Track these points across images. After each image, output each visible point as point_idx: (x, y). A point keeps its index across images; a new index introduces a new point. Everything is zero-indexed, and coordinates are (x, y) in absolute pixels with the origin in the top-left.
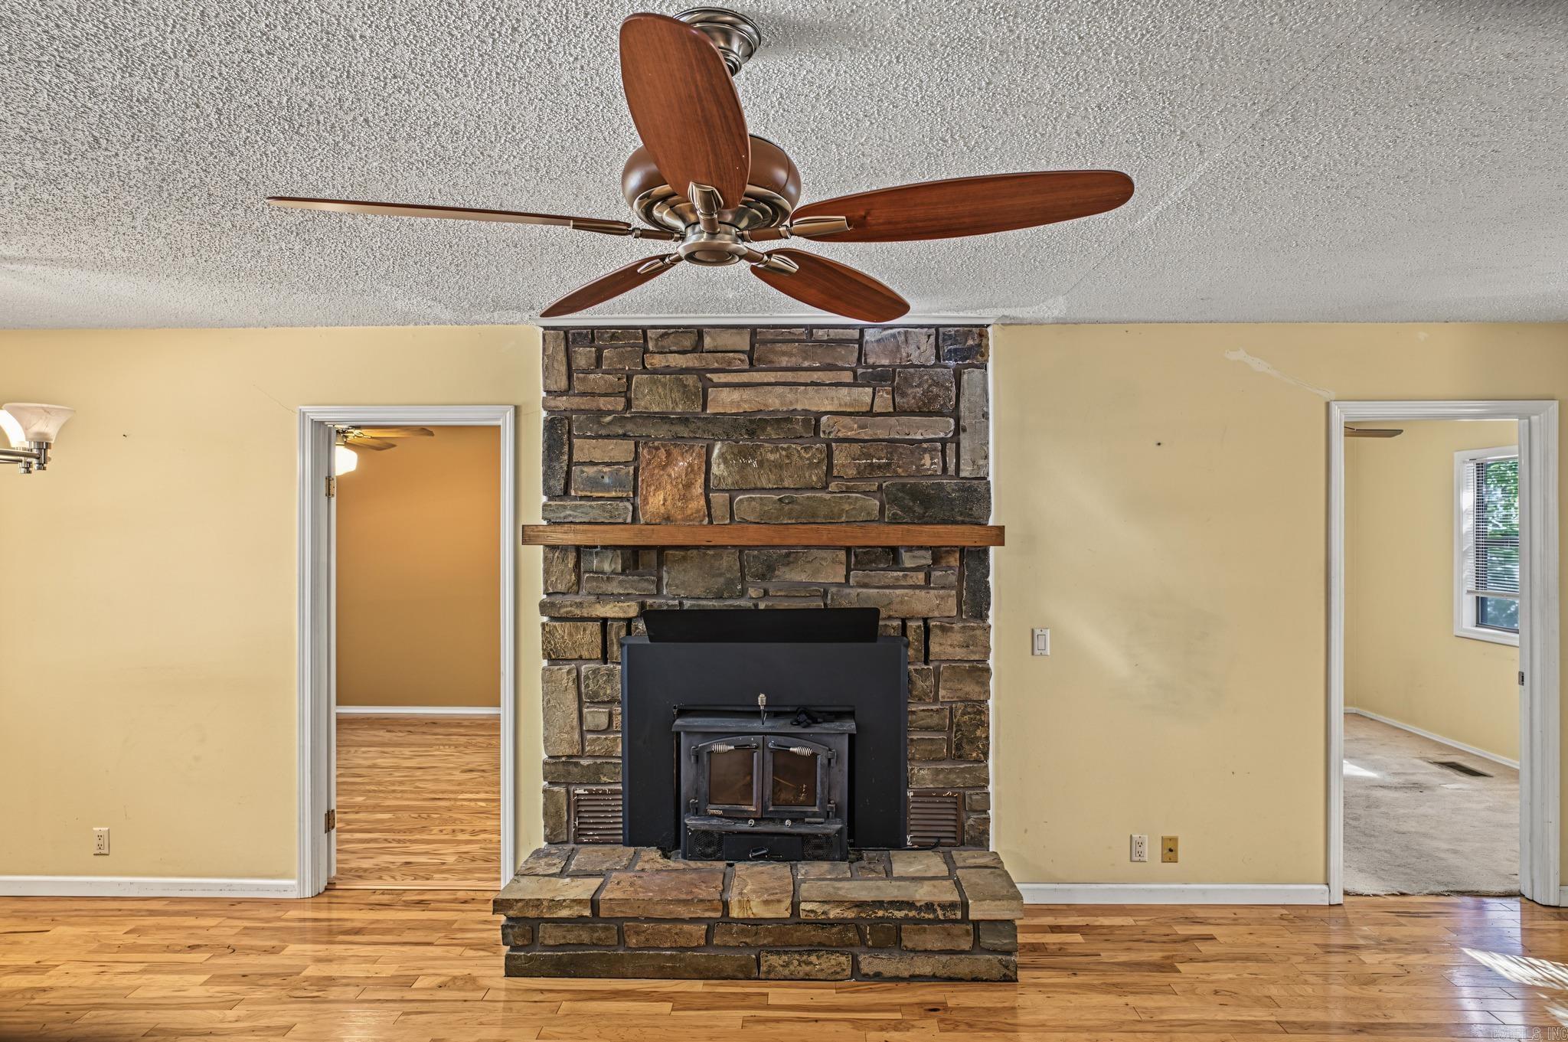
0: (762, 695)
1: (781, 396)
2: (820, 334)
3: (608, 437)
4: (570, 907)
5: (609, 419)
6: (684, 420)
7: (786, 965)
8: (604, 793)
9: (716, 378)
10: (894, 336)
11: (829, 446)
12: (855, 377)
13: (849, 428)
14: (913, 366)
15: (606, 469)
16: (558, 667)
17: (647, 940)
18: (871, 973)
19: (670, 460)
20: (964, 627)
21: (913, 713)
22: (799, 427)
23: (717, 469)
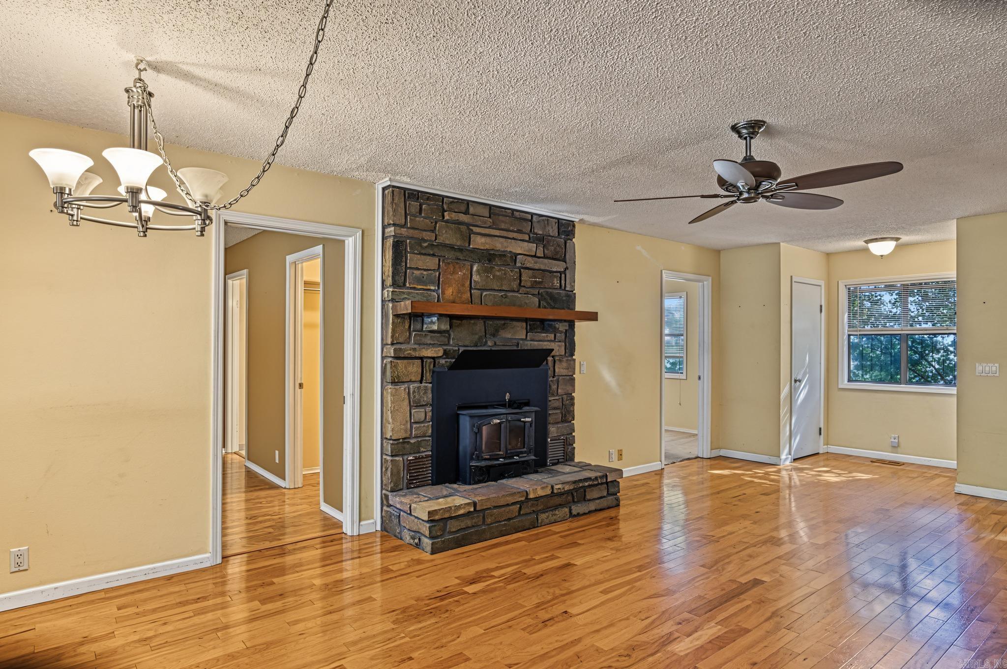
0: (508, 394)
1: (502, 243)
2: (517, 214)
3: (425, 254)
4: (464, 508)
5: (425, 245)
6: (461, 250)
7: (548, 517)
8: (423, 458)
9: (475, 229)
10: (543, 220)
11: (520, 271)
12: (530, 238)
13: (530, 263)
14: (550, 236)
15: (425, 273)
16: (399, 387)
17: (495, 518)
18: (576, 514)
19: (454, 273)
20: (567, 360)
21: (550, 401)
22: (508, 260)
23: (475, 277)
